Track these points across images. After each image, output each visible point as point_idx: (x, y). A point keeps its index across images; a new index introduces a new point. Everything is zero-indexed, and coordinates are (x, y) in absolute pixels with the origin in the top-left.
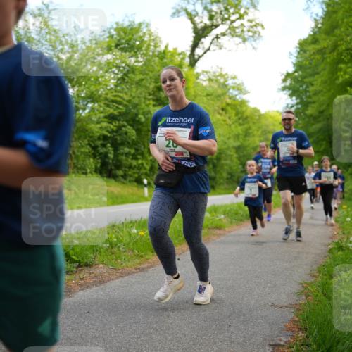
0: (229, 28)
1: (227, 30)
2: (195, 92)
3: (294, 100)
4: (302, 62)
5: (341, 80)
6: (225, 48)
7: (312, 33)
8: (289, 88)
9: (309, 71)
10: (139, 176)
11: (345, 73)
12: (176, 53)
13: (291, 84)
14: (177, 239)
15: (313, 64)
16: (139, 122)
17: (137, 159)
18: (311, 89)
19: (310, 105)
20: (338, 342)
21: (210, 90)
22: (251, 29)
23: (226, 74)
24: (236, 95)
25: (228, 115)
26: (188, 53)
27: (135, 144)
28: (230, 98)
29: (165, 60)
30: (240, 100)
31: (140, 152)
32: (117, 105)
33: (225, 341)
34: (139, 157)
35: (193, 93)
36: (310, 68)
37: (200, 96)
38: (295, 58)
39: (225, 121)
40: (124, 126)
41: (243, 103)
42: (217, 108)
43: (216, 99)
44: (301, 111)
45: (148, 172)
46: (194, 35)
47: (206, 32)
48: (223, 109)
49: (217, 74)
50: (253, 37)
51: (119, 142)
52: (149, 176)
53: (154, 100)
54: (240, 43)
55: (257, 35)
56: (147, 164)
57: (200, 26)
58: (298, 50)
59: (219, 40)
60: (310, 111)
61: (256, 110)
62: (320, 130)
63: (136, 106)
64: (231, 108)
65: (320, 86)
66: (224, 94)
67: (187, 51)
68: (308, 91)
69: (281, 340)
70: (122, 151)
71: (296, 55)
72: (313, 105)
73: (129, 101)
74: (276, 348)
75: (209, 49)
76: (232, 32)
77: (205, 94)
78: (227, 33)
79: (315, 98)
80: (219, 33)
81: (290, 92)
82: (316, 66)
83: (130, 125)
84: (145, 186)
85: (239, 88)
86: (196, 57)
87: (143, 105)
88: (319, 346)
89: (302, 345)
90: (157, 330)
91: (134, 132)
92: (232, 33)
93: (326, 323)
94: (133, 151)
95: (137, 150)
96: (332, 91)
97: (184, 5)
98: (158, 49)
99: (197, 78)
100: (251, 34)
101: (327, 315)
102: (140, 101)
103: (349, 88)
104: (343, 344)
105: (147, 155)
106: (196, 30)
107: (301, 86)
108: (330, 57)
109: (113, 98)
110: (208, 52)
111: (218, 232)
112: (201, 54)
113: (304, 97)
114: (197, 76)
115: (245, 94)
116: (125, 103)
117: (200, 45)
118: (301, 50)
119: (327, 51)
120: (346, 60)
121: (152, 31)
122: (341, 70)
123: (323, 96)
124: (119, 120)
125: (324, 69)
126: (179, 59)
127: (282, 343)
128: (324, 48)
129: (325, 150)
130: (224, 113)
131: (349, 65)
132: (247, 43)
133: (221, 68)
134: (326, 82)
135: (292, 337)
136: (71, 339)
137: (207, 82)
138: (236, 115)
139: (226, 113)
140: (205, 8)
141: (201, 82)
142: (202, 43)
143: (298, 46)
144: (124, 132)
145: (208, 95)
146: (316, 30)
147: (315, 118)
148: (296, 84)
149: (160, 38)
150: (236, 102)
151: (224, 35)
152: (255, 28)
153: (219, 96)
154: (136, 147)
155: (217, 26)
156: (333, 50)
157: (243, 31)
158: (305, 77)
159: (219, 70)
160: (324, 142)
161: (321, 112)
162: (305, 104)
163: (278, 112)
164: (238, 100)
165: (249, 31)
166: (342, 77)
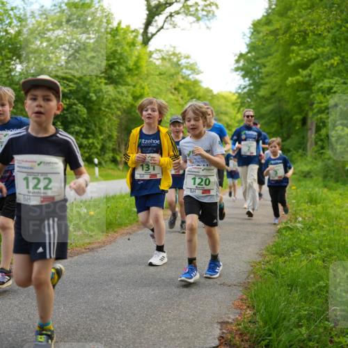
0: (183, 6)
1: (181, 9)
2: (147, 70)
3: (247, 82)
4: (255, 43)
5: (293, 61)
6: (179, 27)
7: (265, 14)
8: (242, 69)
9: (262, 52)
10: (90, 156)
11: (298, 55)
12: (128, 30)
13: (244, 65)
14: (127, 218)
15: (266, 45)
16: (90, 101)
17: (87, 138)
18: (264, 70)
19: (262, 86)
20: (284, 319)
21: (163, 69)
22: (205, 9)
23: (179, 53)
24: (189, 75)
25: (180, 95)
26: (141, 31)
27: (86, 123)
28: (183, 78)
29: (118, 38)
30: (193, 80)
31: (91, 131)
32: (67, 83)
33: (174, 319)
34: (90, 136)
35: (146, 72)
36: (263, 49)
37: (153, 75)
38: (249, 39)
39: (177, 101)
40: (75, 104)
41: (196, 83)
42: (169, 87)
43: (168, 79)
44: (253, 92)
45: (99, 152)
46: (147, 12)
47: (159, 10)
48: (175, 89)
49: (171, 53)
50: (207, 16)
51: (70, 120)
52: (100, 156)
53: (106, 78)
54: (194, 22)
55: (211, 15)
56: (98, 143)
57: (154, 3)
58: (252, 30)
59: (173, 19)
60: (262, 93)
61: (208, 91)
62: (272, 111)
63: (87, 84)
64: (184, 88)
65: (273, 67)
66: (177, 73)
67: (140, 28)
68: (261, 73)
69: (229, 318)
70: (72, 130)
71: (249, 35)
72: (265, 87)
73: (80, 79)
74: (224, 326)
75: (162, 28)
76: (186, 10)
77: (158, 73)
78: (181, 11)
79: (267, 80)
80: (173, 11)
81: (243, 72)
82: (269, 47)
83: (81, 103)
84: (96, 165)
85: (192, 68)
86: (149, 35)
87: (95, 83)
88: (266, 323)
89: (250, 322)
90: (106, 309)
91: (85, 110)
92: (187, 12)
93: (273, 300)
94: (83, 130)
95: (87, 129)
96: (284, 73)
98: (110, 26)
99: (150, 57)
100: (205, 13)
101: (274, 293)
102: (91, 79)
103: (300, 70)
104: (289, 321)
105: (98, 134)
106: (149, 8)
107: (254, 67)
108: (283, 39)
109: (64, 75)
110: (162, 30)
112: (154, 32)
113: (256, 78)
114: (150, 54)
115: (198, 74)
116: (76, 80)
117: (154, 23)
118: (254, 31)
119: (281, 32)
120: (298, 41)
121: (105, 7)
122: (293, 51)
123: (275, 77)
124: (70, 99)
125: (277, 51)
126: (132, 37)
127: (230, 321)
128: (277, 29)
129: (276, 131)
130: (176, 92)
131: (302, 47)
132: (201, 22)
133: (174, 47)
134: (278, 64)
135: (240, 314)
136: (18, 320)
137: (160, 61)
138: (189, 95)
139: (179, 93)
141: (154, 61)
142: (156, 21)
143: (252, 26)
144: (75, 110)
145: (160, 74)
146: (270, 11)
147: (267, 100)
148: (250, 65)
149: (113, 15)
150: (189, 82)
151: (178, 13)
152: (209, 7)
153: (173, 76)
154: (87, 126)
155: (171, 4)
156: (285, 32)
157: (197, 10)
158: (258, 58)
159: (172, 49)
160: (275, 124)
161: (273, 94)
162: (257, 85)
163: (230, 92)
164: (190, 80)
165: (203, 10)
166: (294, 59)
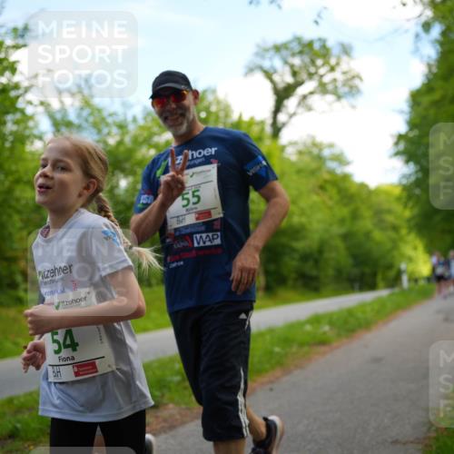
0: (319, 84)
1: (316, 88)
2: (281, 169)
3: (412, 168)
6: (316, 110)
8: (403, 153)
12: (253, 122)
13: (406, 148)
14: (268, 362)
24: (335, 169)
25: (328, 194)
28: (328, 173)
41: (346, 177)
48: (321, 188)
49: (309, 144)
50: (350, 92)
54: (334, 101)
55: (354, 91)
57: (281, 86)
58: (411, 103)
59: (307, 101)
61: (363, 186)
64: (332, 186)
75: (295, 113)
76: (323, 88)
80: (306, 93)
81: (406, 157)
85: (340, 159)
86: (279, 125)
97: (259, 61)
98: (229, 120)
99: (283, 151)
100: (347, 89)
106: (277, 91)
110: (295, 116)
111: (322, 349)
112: (285, 120)
115: (345, 165)
118: (414, 104)
121: (221, 99)
126: (258, 130)
133: (313, 137)
137: (296, 156)
140: (286, 62)
142: (285, 107)
143: (410, 98)
145: (299, 172)
146: (431, 76)
150: (337, 178)
151: (312, 93)
155: (301, 83)
157: (336, 87)
165: (344, 85)
